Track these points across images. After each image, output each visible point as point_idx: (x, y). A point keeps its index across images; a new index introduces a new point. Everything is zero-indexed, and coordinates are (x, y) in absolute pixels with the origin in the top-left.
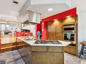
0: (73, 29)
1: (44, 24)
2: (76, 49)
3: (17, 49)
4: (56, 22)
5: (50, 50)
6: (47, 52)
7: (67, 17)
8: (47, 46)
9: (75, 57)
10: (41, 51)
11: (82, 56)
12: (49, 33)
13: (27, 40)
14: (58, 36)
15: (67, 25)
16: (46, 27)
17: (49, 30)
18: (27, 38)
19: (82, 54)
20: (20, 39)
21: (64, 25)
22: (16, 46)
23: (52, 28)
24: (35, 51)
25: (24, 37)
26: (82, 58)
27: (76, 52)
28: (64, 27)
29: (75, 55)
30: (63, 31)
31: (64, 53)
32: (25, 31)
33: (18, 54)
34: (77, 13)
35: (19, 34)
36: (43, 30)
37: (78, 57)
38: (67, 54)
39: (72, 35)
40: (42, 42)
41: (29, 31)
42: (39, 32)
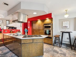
0: (50, 27)
1: (30, 22)
2: (52, 40)
3: (4, 45)
4: (39, 22)
5: (35, 41)
6: (33, 43)
7: (46, 19)
8: (33, 39)
9: (51, 46)
10: (29, 42)
11: (55, 45)
12: (34, 30)
13: (16, 35)
14: (41, 32)
15: (47, 24)
16: (31, 25)
17: (34, 28)
18: (16, 34)
19: (55, 43)
20: (8, 36)
21: (45, 24)
22: (3, 42)
23: (36, 26)
24: (24, 43)
25: (12, 34)
26: (55, 46)
27: (51, 42)
28: (45, 25)
29: (51, 45)
30: (44, 28)
31: (44, 44)
32: (11, 28)
33: (6, 49)
34: (52, 17)
35: (6, 31)
36: (29, 27)
37: (52, 45)
38: (47, 44)
39: (50, 31)
40: (29, 37)
41: (15, 28)
42: (26, 29)
